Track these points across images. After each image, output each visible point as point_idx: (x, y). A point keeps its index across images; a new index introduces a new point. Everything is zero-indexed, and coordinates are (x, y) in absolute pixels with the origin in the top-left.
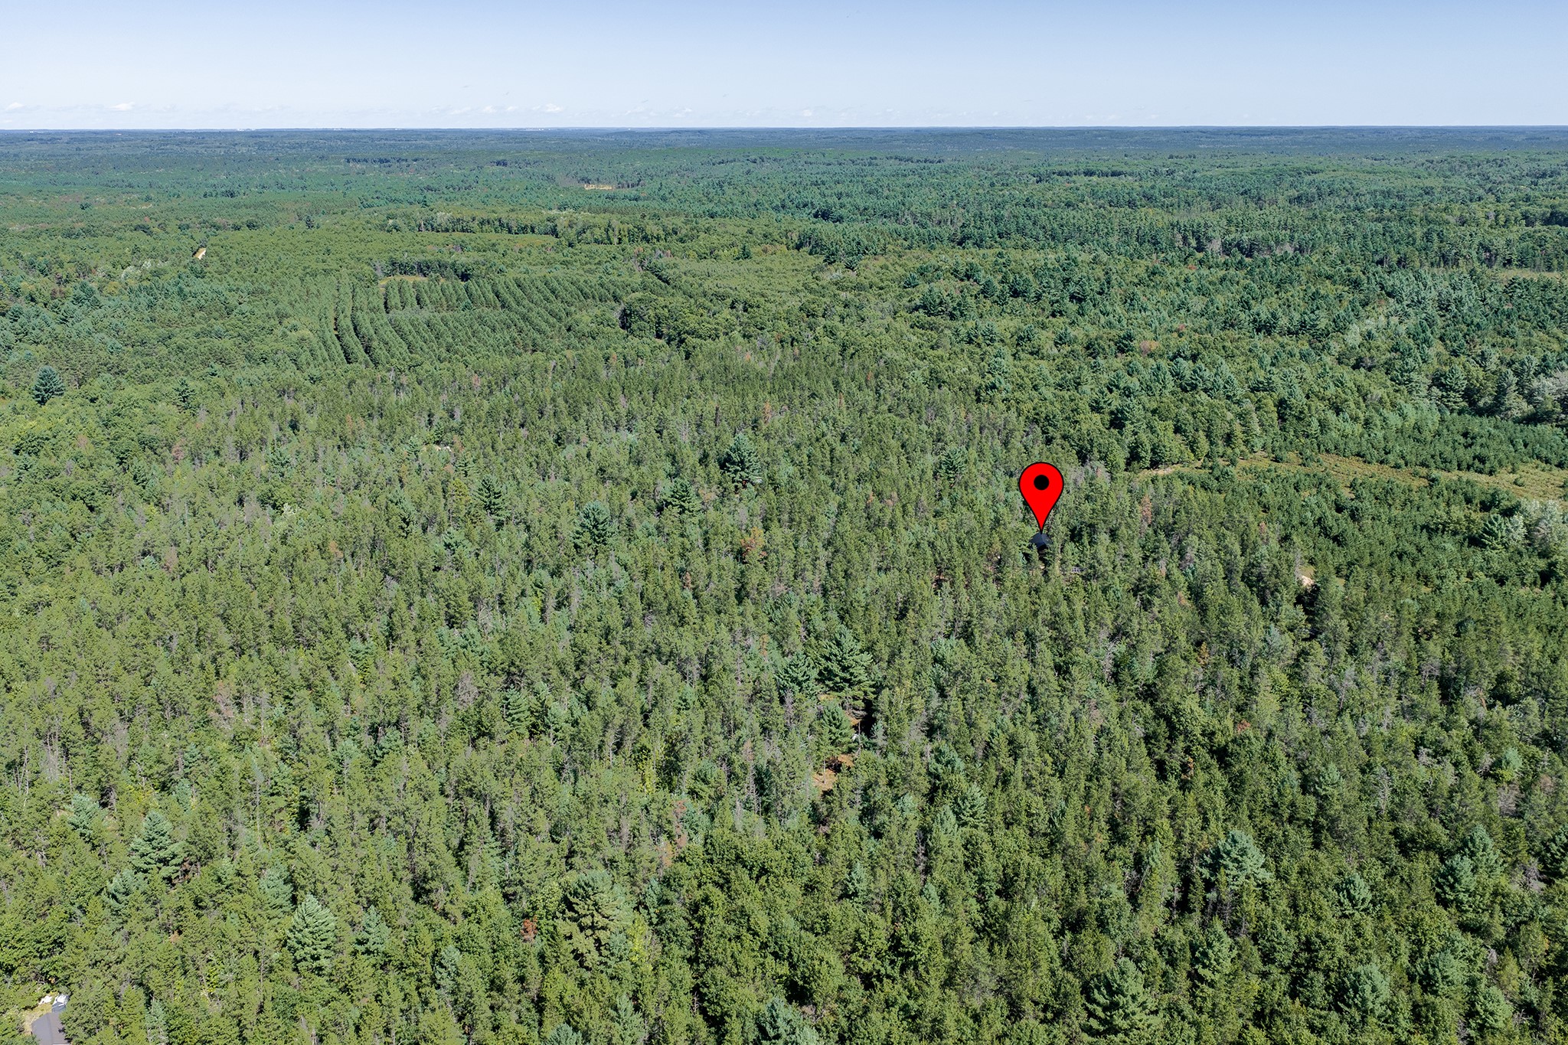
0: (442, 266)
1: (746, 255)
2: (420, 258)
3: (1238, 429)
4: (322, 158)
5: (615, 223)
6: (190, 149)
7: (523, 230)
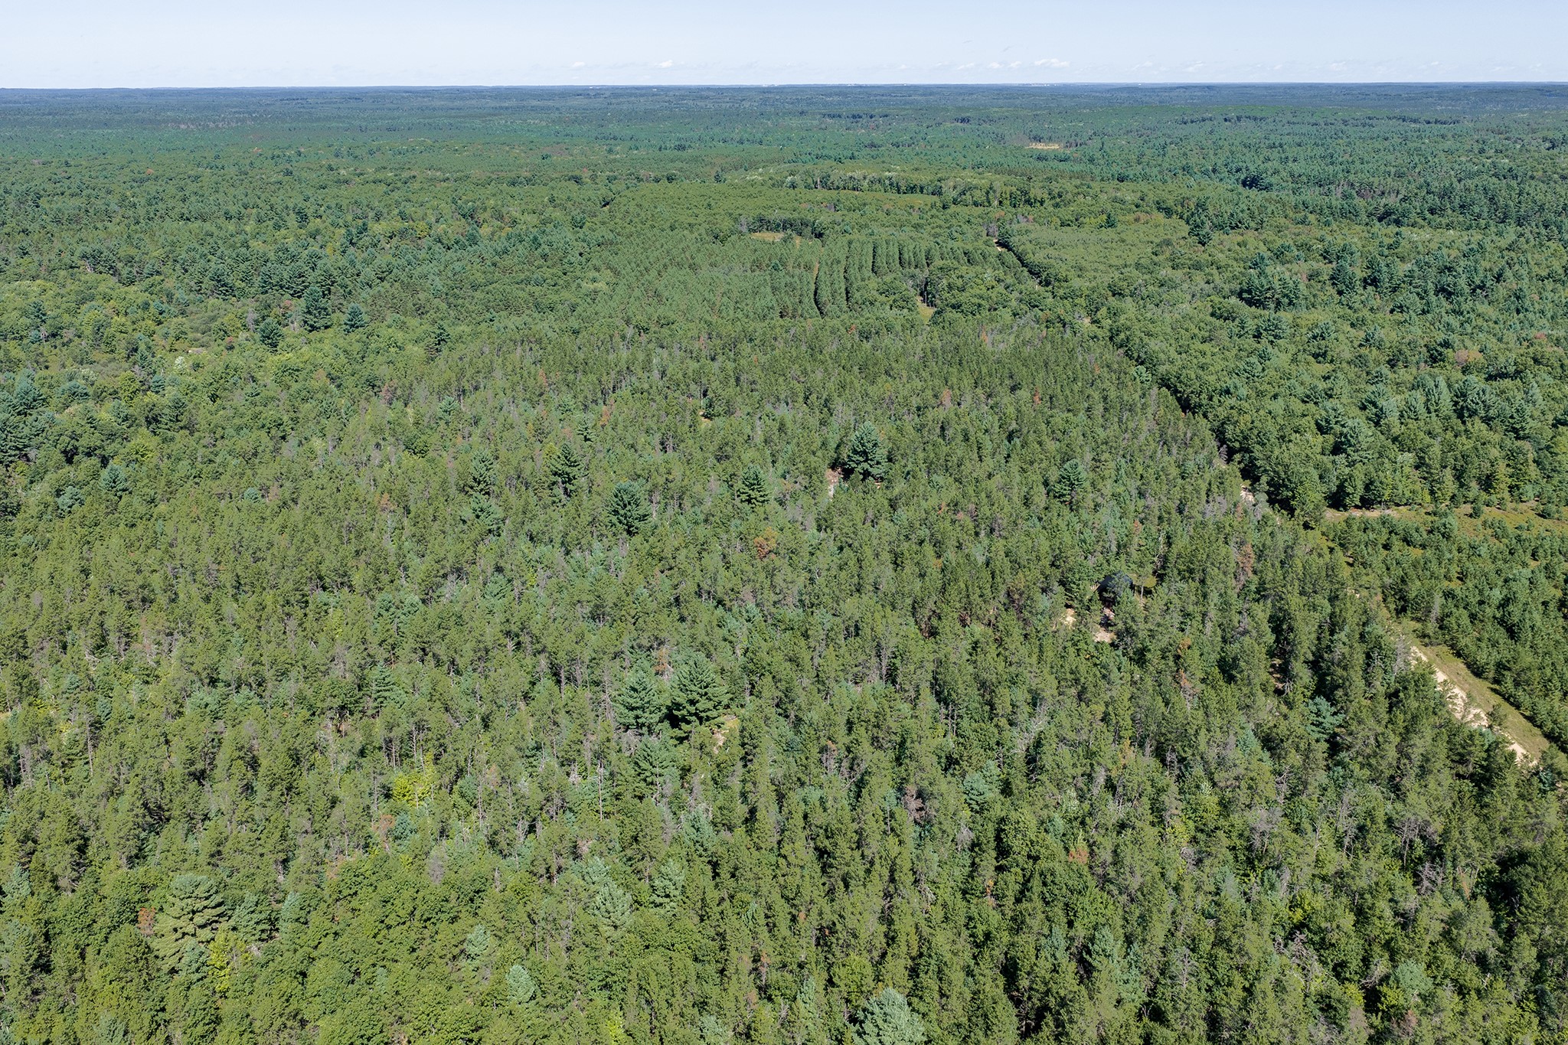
0: (805, 224)
1: (1110, 224)
2: (787, 215)
3: (1502, 470)
4: (802, 113)
5: (997, 185)
6: (701, 104)
7: (912, 189)
